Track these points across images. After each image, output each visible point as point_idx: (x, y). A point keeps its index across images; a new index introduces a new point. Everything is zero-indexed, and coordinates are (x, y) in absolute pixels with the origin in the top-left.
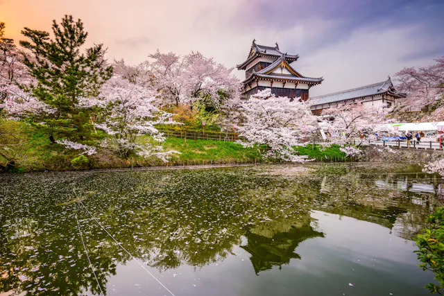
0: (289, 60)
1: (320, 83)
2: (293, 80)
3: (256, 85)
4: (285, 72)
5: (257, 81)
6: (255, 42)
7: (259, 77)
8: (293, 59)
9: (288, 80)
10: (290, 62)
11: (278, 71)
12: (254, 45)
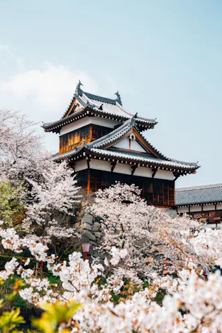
0: (142, 126)
1: (192, 171)
2: (149, 164)
3: (86, 167)
4: (136, 147)
5: (88, 161)
6: (81, 87)
7: (93, 154)
8: (148, 124)
9: (142, 163)
10: (142, 129)
11: (124, 145)
12: (80, 92)
